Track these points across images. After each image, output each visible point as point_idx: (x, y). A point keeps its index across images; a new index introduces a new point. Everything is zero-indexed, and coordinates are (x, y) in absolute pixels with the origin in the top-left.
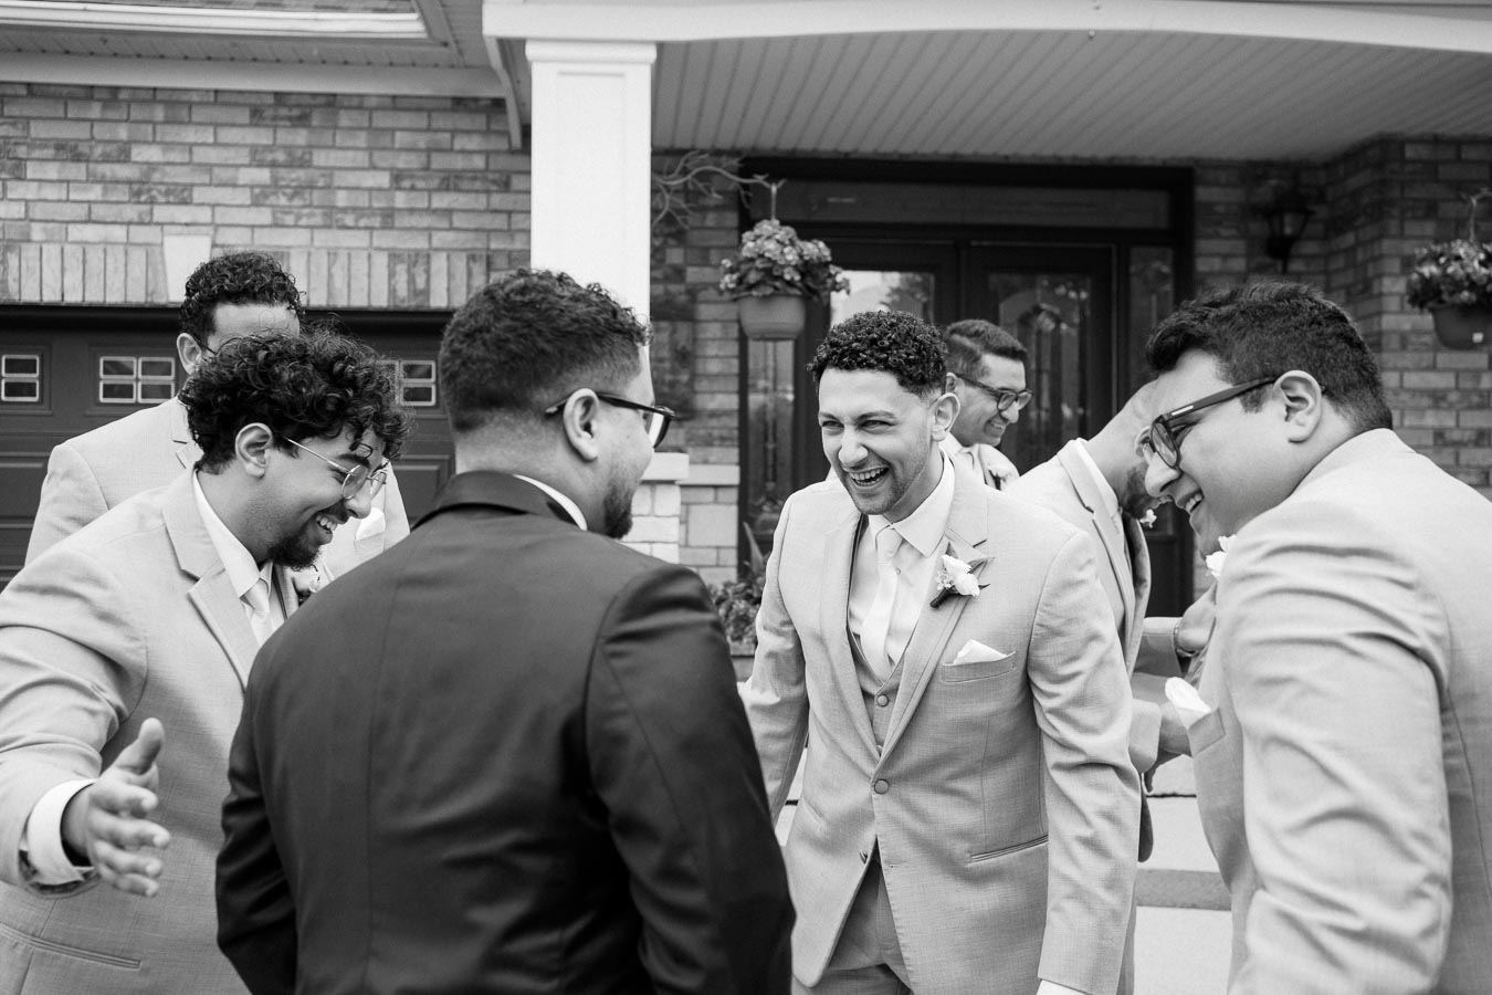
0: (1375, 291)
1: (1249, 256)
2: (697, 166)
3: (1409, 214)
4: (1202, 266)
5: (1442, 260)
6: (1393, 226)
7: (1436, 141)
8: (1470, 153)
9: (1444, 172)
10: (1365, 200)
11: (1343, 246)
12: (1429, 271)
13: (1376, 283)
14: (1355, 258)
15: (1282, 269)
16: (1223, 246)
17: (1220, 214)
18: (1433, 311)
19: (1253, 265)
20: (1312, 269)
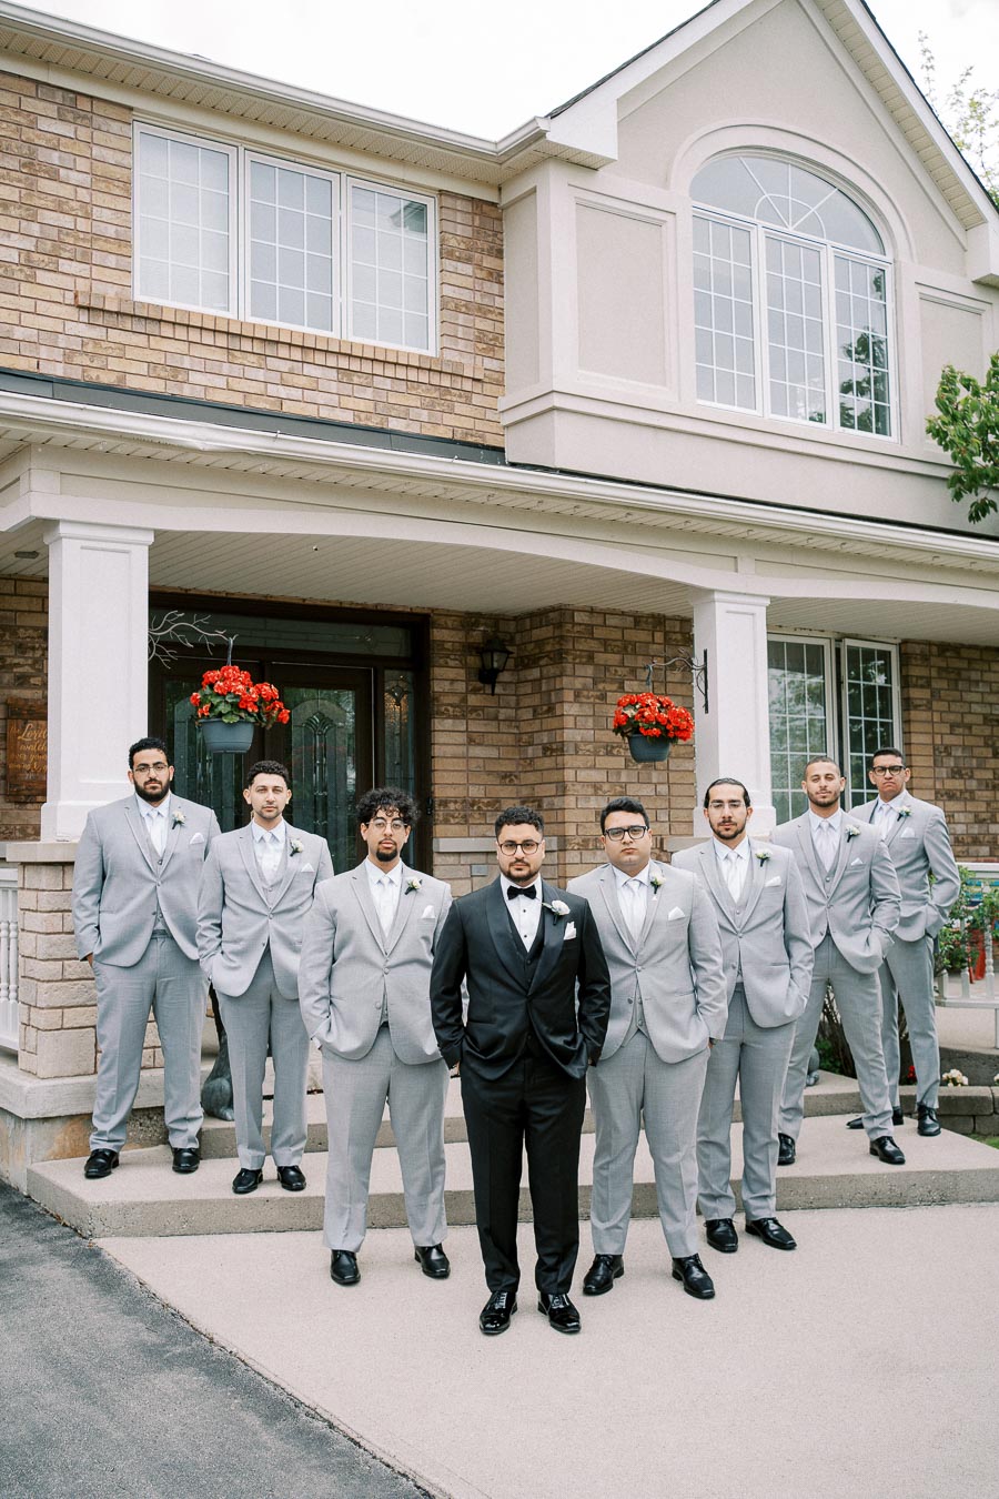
0: (558, 713)
1: (467, 681)
2: (176, 622)
3: (577, 661)
4: (437, 687)
5: (637, 706)
6: (569, 667)
7: (592, 611)
8: (611, 621)
9: (598, 633)
10: (548, 648)
11: (530, 678)
12: (630, 712)
13: (558, 706)
14: (541, 688)
15: (490, 692)
16: (451, 673)
17: (448, 650)
18: (629, 738)
19: (470, 688)
20: (507, 692)
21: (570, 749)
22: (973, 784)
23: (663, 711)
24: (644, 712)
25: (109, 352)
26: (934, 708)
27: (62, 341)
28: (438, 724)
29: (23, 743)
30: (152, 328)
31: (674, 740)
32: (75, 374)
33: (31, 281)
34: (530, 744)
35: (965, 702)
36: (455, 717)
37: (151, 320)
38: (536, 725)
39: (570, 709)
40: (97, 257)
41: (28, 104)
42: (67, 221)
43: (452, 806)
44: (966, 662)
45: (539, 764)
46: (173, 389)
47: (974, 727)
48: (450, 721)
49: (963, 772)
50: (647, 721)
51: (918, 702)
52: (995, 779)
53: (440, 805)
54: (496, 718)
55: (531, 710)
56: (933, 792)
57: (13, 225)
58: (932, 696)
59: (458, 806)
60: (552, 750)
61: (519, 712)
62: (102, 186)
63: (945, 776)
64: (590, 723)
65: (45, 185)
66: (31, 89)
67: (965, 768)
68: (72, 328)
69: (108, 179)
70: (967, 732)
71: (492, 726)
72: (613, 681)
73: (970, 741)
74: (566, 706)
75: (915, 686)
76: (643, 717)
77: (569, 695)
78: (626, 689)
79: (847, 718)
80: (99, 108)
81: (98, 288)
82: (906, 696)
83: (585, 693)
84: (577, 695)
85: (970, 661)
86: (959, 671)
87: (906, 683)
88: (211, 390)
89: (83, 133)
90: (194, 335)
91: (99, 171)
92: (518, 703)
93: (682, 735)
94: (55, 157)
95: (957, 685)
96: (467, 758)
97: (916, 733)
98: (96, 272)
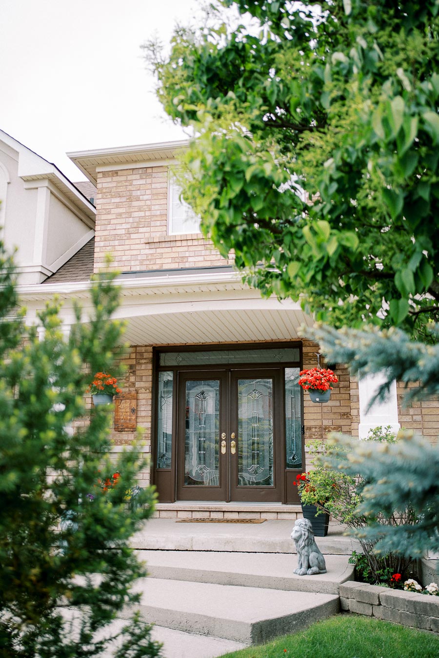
17: (310, 356)
25: (157, 257)
27: (139, 258)
29: (121, 409)
30: (173, 244)
32: (144, 268)
33: (129, 239)
37: (172, 241)
40: (153, 224)
41: (130, 178)
42: (142, 214)
43: (314, 430)
46: (181, 266)
53: (307, 429)
54: (338, 387)
57: (123, 221)
59: (317, 430)
62: (155, 197)
65: (135, 204)
66: (131, 171)
68: (143, 252)
69: (157, 194)
74: (350, 377)
80: (155, 170)
81: (153, 235)
88: (197, 263)
89: (149, 181)
90: (190, 243)
91: (155, 191)
94: (139, 193)
96: (322, 407)
98: (153, 229)
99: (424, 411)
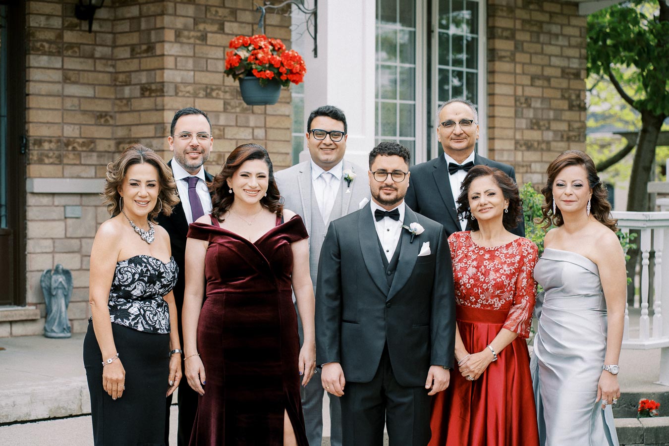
0: (158, 52)
1: (63, 17)
4: (34, 22)
5: (250, 48)
6: (170, 6)
11: (128, 15)
12: (243, 54)
13: (158, 46)
14: (140, 26)
15: (87, 28)
16: (47, 8)
18: (241, 80)
19: (66, 24)
20: (103, 30)
21: (169, 89)
22: (549, 135)
23: (275, 53)
24: (258, 53)
26: (517, 60)
28: (34, 60)
31: (286, 83)
34: (128, 84)
35: (546, 55)
36: (50, 54)
38: (134, 65)
39: (171, 49)
43: (46, 146)
44: (547, 15)
45: (136, 104)
47: (552, 80)
48: (45, 58)
49: (542, 123)
50: (261, 62)
51: (503, 54)
52: (569, 130)
53: (34, 144)
54: (92, 56)
55: (128, 49)
56: (513, 142)
58: (516, 47)
59: (53, 146)
60: (151, 91)
61: (116, 50)
63: (524, 126)
64: (190, 63)
67: (543, 120)
70: (546, 84)
71: (88, 65)
72: (213, 22)
73: (549, 93)
74: (167, 46)
75: (501, 37)
76: (256, 59)
77: (170, 35)
78: (227, 30)
79: (436, 66)
82: (491, 47)
83: (186, 33)
84: (178, 34)
85: (552, 14)
86: (541, 23)
87: (491, 34)
92: (114, 41)
93: (295, 78)
95: (538, 37)
96: (63, 96)
97: (499, 83)
99: (271, 122)
